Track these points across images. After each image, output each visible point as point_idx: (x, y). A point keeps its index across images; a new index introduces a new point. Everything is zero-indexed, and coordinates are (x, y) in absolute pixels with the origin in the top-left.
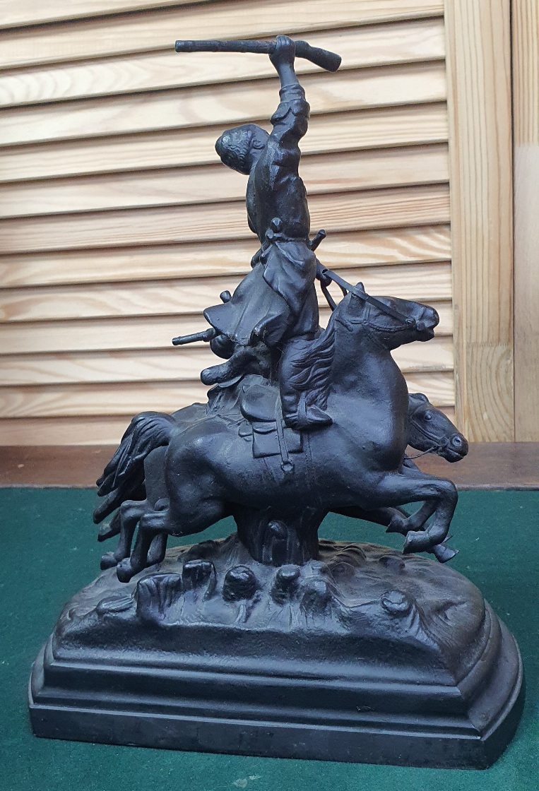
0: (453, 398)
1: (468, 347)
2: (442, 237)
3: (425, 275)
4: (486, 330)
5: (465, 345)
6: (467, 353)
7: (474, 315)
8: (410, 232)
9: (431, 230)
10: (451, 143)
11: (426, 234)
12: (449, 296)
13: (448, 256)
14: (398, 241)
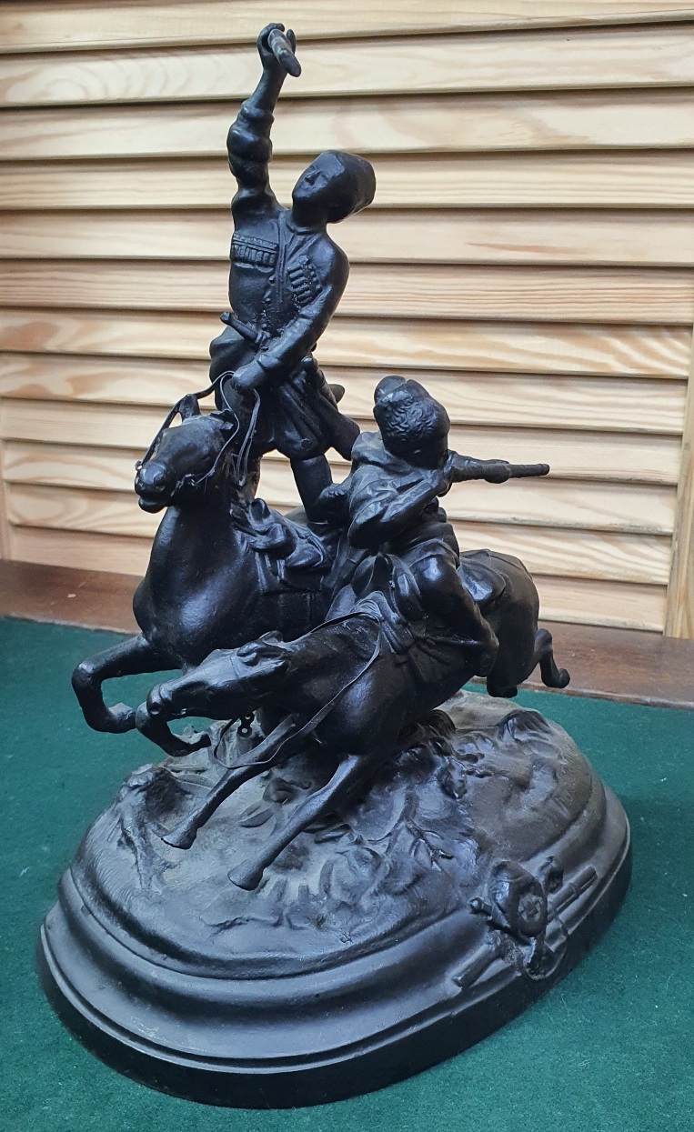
0: (667, 574)
2: (678, 344)
3: (649, 397)
5: (692, 501)
8: (635, 333)
9: (665, 333)
11: (657, 337)
12: (679, 430)
13: (683, 373)
14: (617, 343)
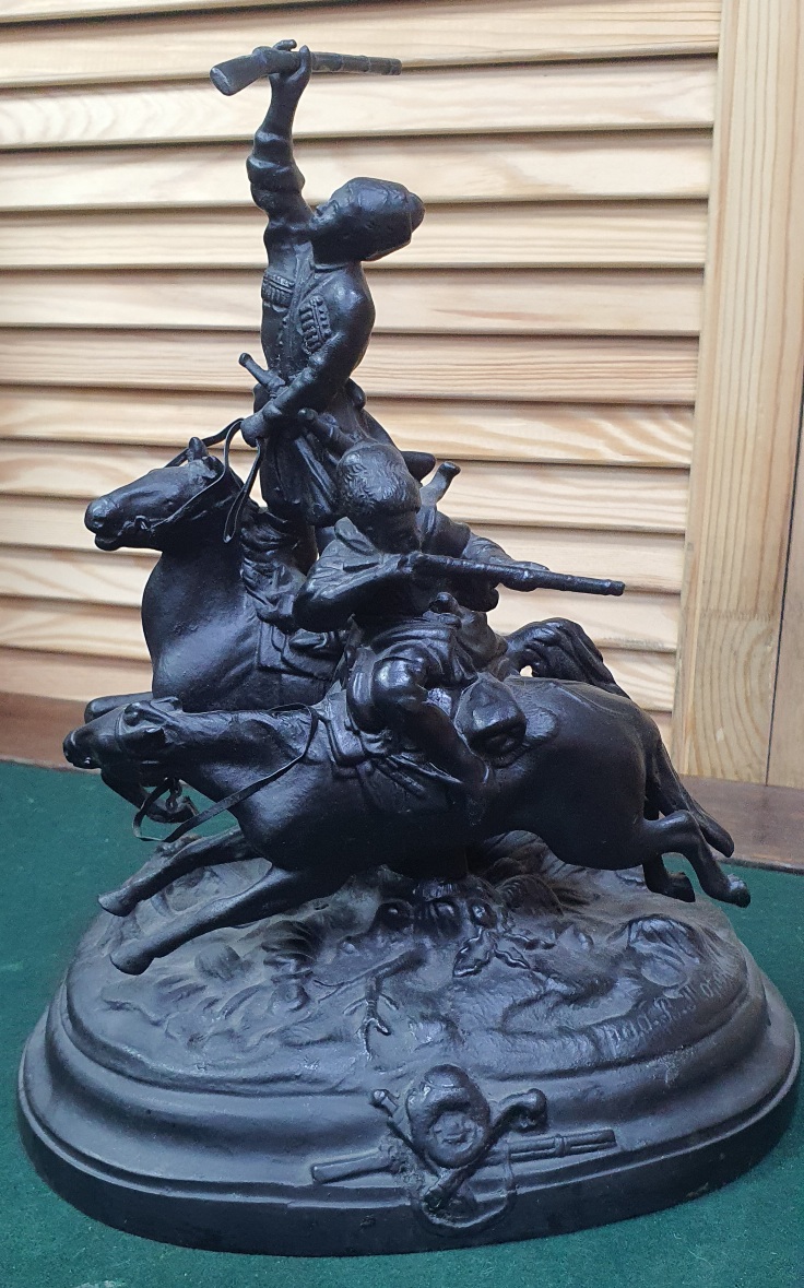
0: (672, 698)
1: (703, 615)
2: (679, 427)
3: (645, 489)
4: (735, 590)
5: (698, 612)
6: (701, 625)
7: (719, 563)
8: (626, 413)
9: (664, 414)
10: (709, 270)
11: (655, 419)
12: (681, 527)
13: (684, 460)
14: (608, 426)
